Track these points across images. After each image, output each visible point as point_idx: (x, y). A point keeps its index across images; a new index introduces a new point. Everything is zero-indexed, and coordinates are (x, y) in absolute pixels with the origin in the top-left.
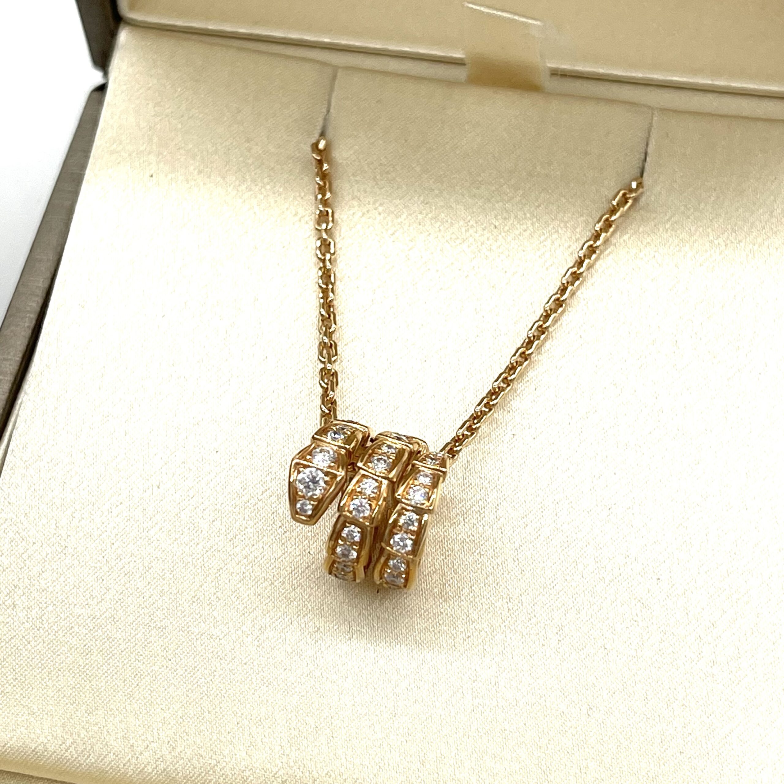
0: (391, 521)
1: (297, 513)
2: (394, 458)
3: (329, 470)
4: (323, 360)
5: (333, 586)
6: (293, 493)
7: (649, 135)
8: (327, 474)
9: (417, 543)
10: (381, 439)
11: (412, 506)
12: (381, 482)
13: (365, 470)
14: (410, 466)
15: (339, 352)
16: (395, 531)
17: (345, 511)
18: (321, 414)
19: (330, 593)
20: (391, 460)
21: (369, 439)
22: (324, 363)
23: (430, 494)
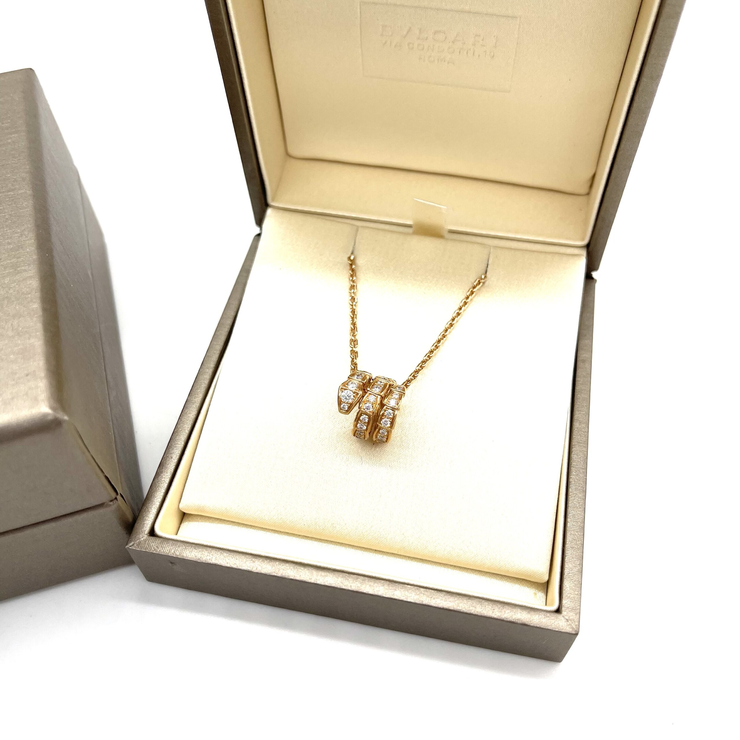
0: (381, 414)
1: (341, 409)
2: (383, 387)
3: (355, 391)
4: (352, 346)
5: (354, 441)
6: (340, 401)
7: (489, 257)
8: (354, 393)
9: (392, 423)
10: (377, 379)
11: (391, 407)
12: (377, 397)
13: (371, 392)
14: (389, 390)
15: (358, 343)
16: (383, 417)
17: (361, 409)
18: (351, 369)
19: (353, 444)
20: (382, 388)
21: (372, 379)
22: (352, 348)
23: (398, 402)
